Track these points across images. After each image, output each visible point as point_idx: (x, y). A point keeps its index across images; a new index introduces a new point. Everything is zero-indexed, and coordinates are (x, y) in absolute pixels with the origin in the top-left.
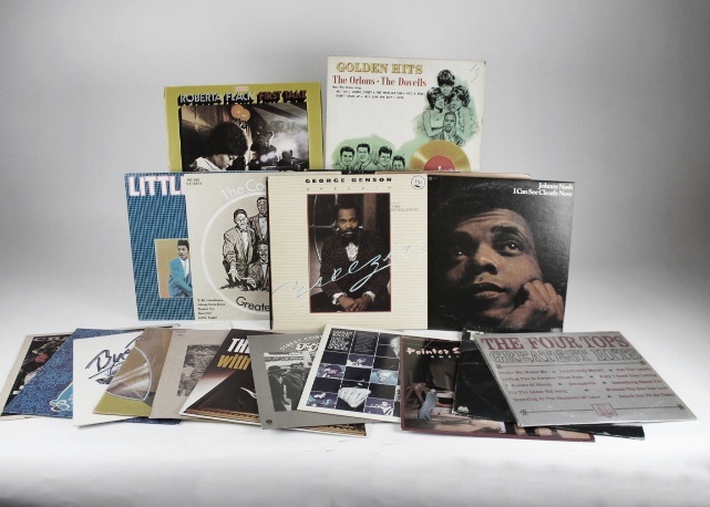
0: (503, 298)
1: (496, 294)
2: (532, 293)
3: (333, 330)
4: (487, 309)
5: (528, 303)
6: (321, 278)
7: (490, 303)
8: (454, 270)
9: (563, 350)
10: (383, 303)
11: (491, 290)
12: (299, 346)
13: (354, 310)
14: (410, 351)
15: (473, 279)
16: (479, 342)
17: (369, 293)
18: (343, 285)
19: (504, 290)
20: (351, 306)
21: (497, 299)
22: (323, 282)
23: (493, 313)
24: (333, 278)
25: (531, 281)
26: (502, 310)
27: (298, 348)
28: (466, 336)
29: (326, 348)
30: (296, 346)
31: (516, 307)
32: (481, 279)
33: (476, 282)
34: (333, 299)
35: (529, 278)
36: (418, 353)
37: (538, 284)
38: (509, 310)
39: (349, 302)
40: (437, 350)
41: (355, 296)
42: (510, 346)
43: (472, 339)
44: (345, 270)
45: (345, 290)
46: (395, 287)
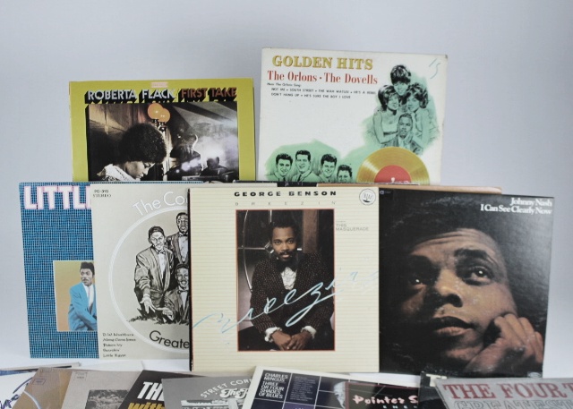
0: (470, 335)
1: (461, 331)
2: (505, 330)
3: (265, 372)
4: (450, 349)
5: (499, 342)
6: (251, 310)
7: (453, 341)
8: (410, 301)
9: (544, 400)
10: (325, 340)
11: (455, 326)
12: (223, 391)
13: (291, 349)
14: (358, 399)
15: (433, 312)
16: (441, 389)
17: (309, 328)
18: (278, 317)
19: (471, 326)
20: (287, 344)
21: (462, 336)
22: (254, 314)
23: (458, 353)
24: (266, 310)
25: (503, 315)
26: (468, 350)
27: (223, 395)
28: (426, 381)
29: (257, 395)
30: (219, 392)
31: (485, 346)
32: (443, 312)
33: (437, 315)
34: (265, 335)
35: (500, 311)
36: (368, 402)
37: (511, 319)
38: (476, 349)
40: (391, 398)
41: (291, 331)
42: (479, 394)
43: (432, 384)
44: (280, 301)
45: (281, 324)
46: (340, 321)
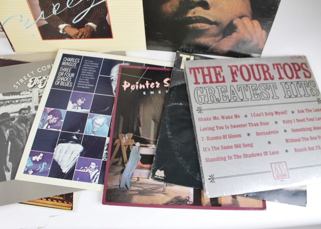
0: (214, 29)
1: (207, 26)
2: (240, 27)
4: (198, 37)
5: (234, 35)
6: (43, 12)
8: (169, 4)
10: (104, 31)
11: (203, 22)
12: (31, 81)
13: (80, 38)
14: (126, 85)
15: (187, 12)
16: (188, 71)
17: (90, 24)
18: (66, 17)
19: (215, 23)
20: (77, 34)
21: (208, 30)
22: (46, 15)
23: (203, 40)
24: (54, 12)
25: (241, 17)
26: (211, 38)
27: (29, 86)
28: (178, 61)
29: (54, 86)
30: (27, 82)
31: (224, 37)
32: (194, 13)
33: (190, 15)
35: (239, 14)
36: (133, 88)
37: (246, 20)
38: (217, 38)
39: (74, 31)
40: (150, 82)
43: (182, 67)
44: (63, 5)
45: (68, 21)
46: (114, 18)
